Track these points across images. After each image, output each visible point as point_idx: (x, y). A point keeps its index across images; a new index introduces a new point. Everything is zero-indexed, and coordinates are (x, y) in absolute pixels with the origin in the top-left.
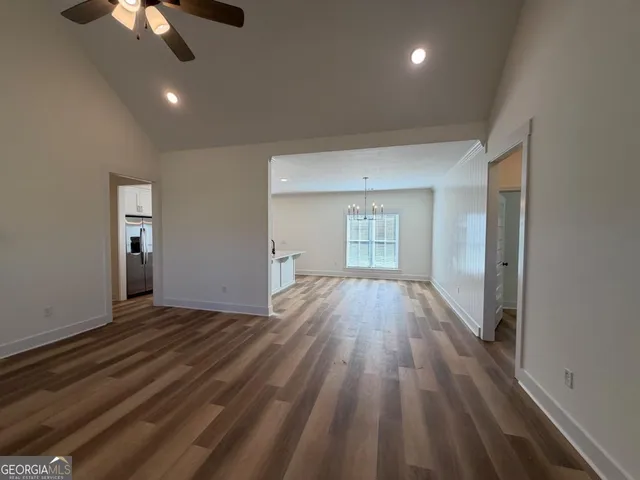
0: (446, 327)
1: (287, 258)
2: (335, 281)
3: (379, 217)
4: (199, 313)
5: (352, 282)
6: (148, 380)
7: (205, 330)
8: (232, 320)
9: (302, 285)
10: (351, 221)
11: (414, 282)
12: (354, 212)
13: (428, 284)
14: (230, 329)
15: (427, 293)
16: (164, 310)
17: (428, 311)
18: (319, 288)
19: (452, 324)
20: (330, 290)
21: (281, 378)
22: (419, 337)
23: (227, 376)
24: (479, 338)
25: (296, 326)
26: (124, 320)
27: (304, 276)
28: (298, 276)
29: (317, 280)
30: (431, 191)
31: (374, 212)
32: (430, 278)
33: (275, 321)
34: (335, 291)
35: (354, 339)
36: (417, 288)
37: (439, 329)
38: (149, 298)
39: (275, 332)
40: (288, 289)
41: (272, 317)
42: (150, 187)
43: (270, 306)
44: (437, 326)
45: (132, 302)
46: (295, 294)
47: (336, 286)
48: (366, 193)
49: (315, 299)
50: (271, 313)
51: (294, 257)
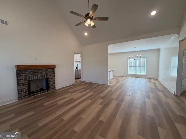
0: (162, 91)
1: (111, 71)
2: (124, 78)
3: (139, 59)
4: (91, 83)
5: (130, 78)
6: (87, 94)
7: (94, 86)
8: (99, 85)
9: (115, 78)
10: (130, 60)
11: (151, 79)
12: (131, 58)
13: (157, 80)
14: (100, 87)
15: (156, 82)
16: (83, 82)
17: (156, 86)
18: (120, 79)
19: (165, 90)
20: (123, 80)
21: (114, 97)
22: (153, 93)
23: (102, 95)
24: (174, 95)
25: (115, 87)
26: (77, 83)
27: (115, 76)
28: (113, 76)
29: (119, 77)
30: (159, 50)
31: (138, 57)
32: (158, 78)
33: (109, 86)
34: (125, 80)
35: (132, 91)
36: (153, 81)
37: (160, 91)
38: (80, 79)
39: (110, 88)
40: (111, 79)
41: (109, 85)
42: (80, 54)
43: (108, 82)
44: (159, 91)
45: (76, 80)
46: (114, 80)
47: (124, 79)
48: (135, 52)
49: (119, 81)
50: (108, 84)
51: (113, 71)
